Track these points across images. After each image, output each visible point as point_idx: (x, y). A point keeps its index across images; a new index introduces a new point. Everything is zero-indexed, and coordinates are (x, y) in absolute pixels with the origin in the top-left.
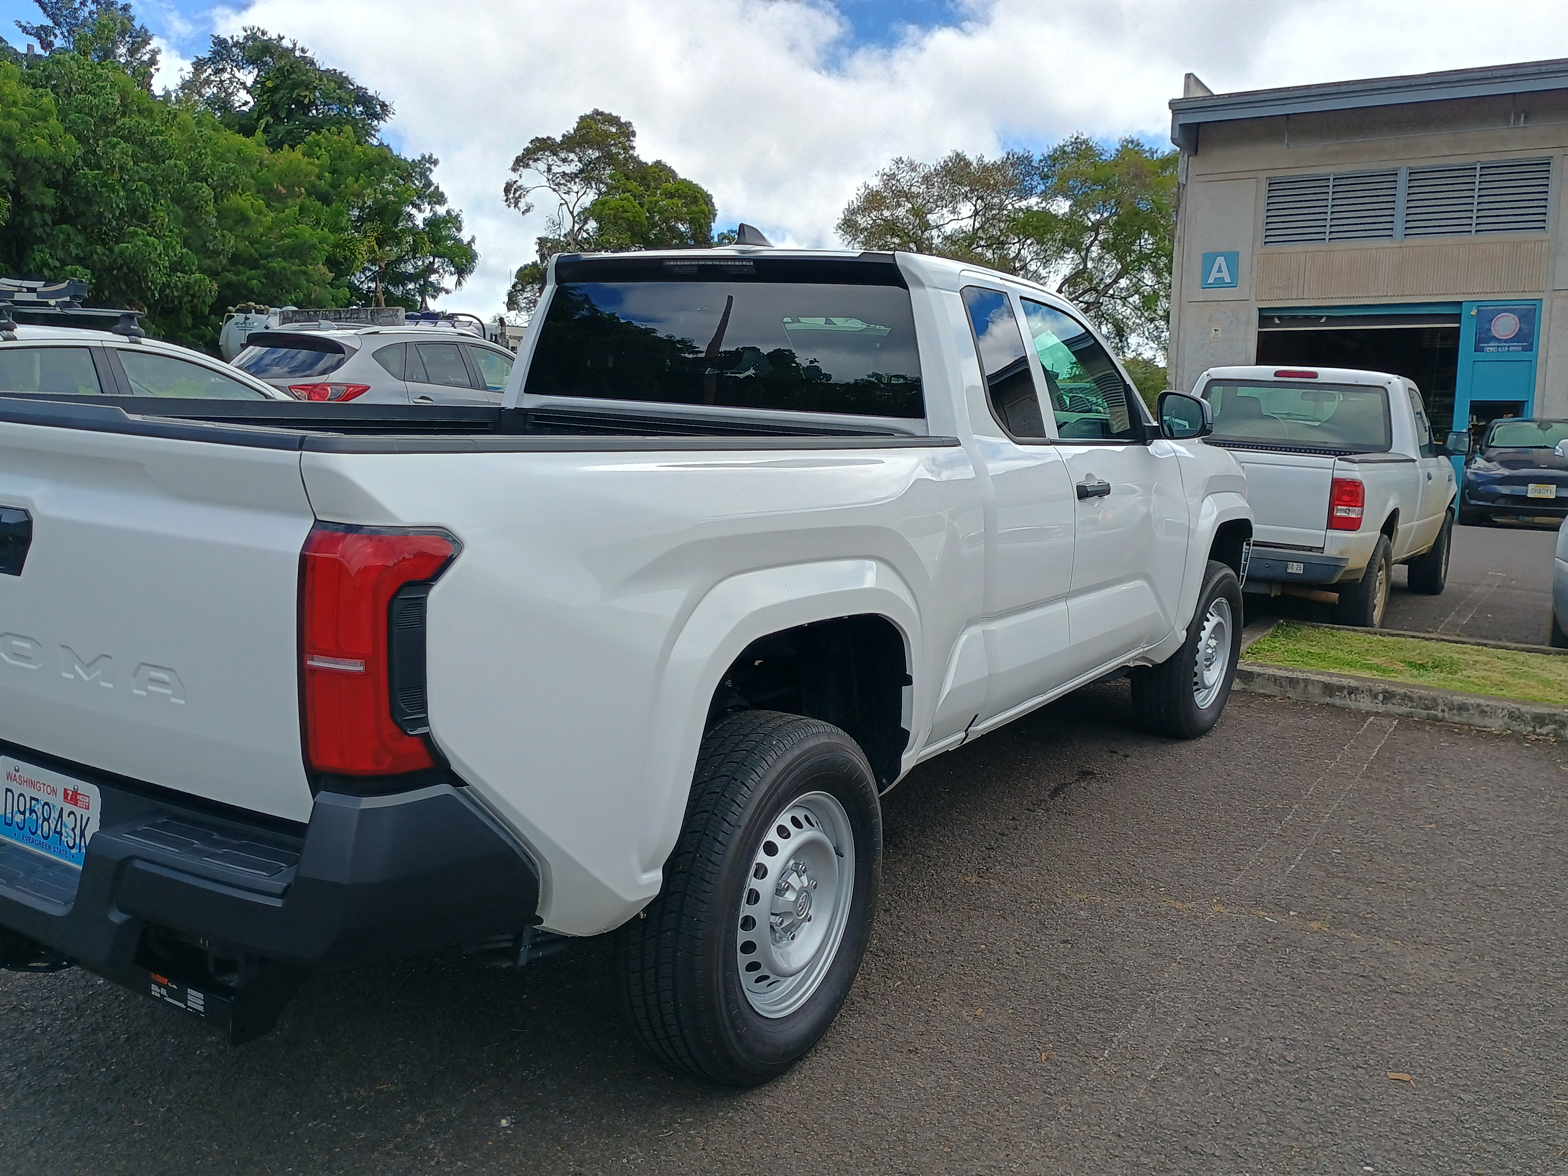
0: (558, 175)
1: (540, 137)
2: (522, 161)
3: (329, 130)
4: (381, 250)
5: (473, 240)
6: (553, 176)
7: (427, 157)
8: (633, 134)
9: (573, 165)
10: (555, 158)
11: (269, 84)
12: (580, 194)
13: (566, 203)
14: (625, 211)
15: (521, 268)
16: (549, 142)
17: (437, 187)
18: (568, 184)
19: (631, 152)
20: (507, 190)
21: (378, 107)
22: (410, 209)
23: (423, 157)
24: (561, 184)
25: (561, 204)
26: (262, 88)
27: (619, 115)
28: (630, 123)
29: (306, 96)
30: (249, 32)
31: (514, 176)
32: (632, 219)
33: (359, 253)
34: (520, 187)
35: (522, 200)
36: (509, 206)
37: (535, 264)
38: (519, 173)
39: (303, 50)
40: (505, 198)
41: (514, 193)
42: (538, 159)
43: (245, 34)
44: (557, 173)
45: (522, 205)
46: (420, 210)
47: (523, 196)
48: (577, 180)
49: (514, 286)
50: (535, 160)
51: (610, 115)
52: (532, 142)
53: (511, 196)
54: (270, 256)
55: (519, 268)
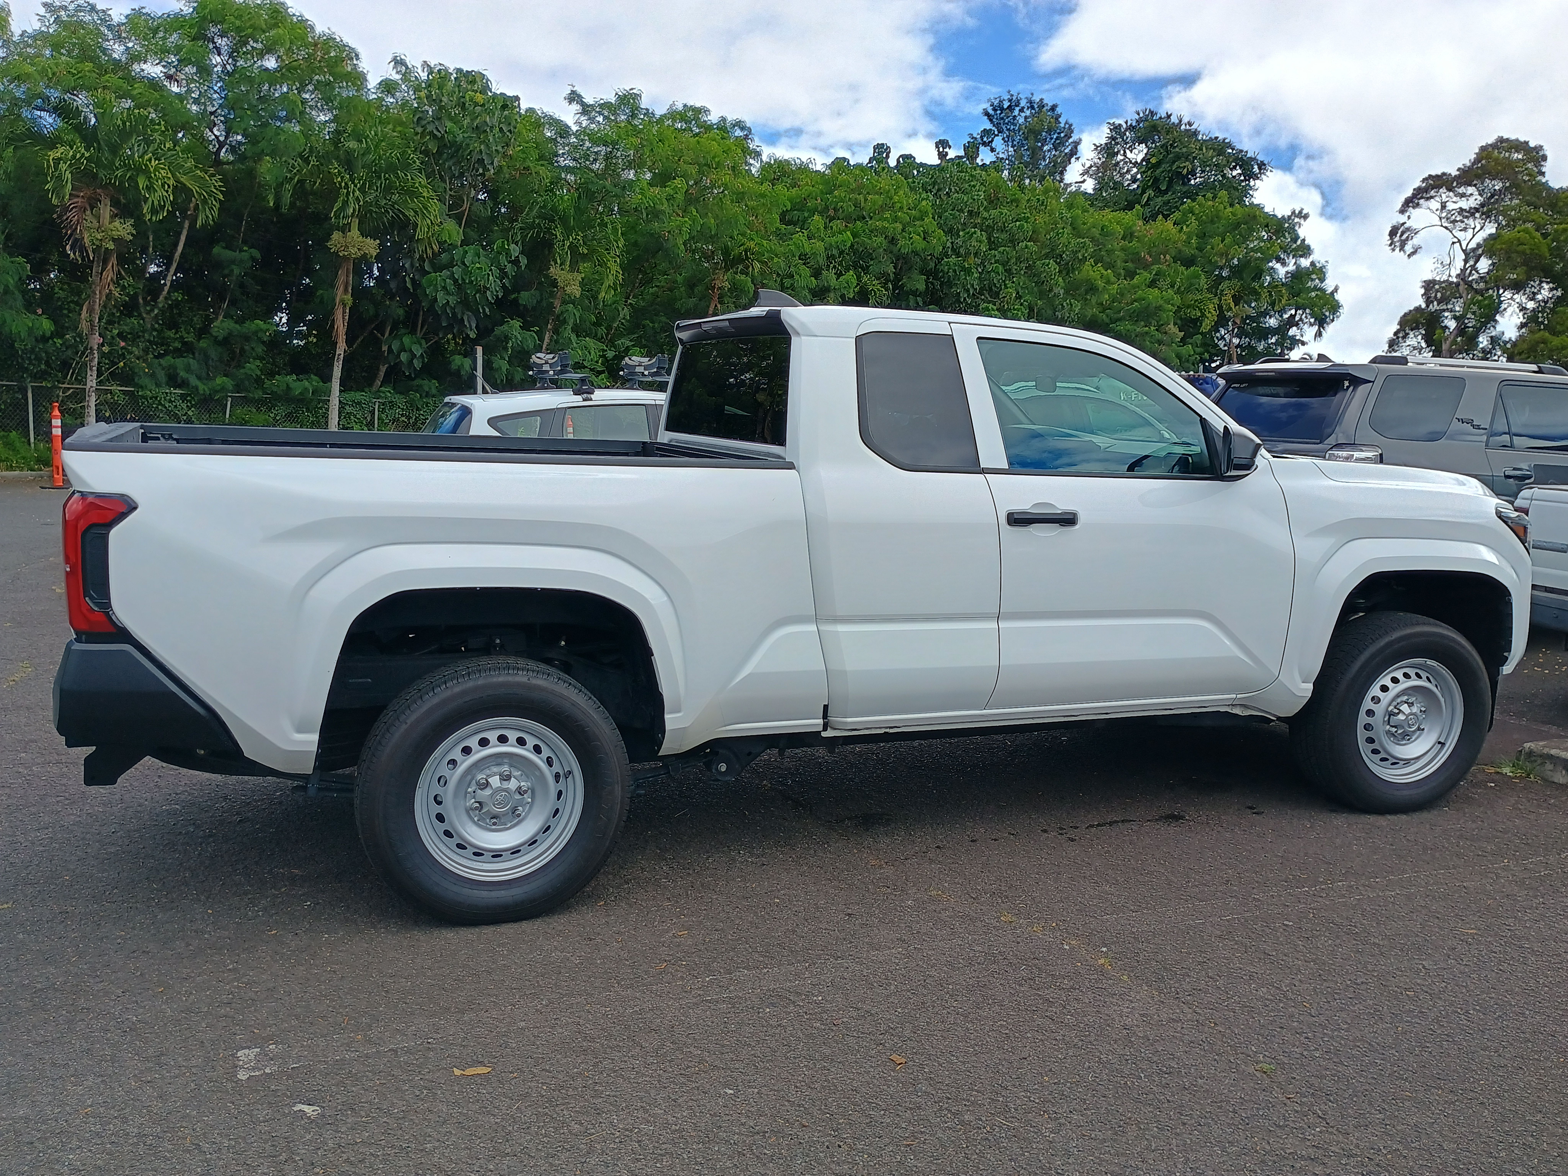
0: (1454, 212)
1: (1433, 174)
2: (1412, 202)
3: (1204, 196)
4: (1237, 307)
5: (1336, 289)
6: (1448, 214)
7: (1297, 212)
8: (1544, 158)
9: (1472, 199)
10: (1451, 194)
11: (1153, 160)
12: (1476, 230)
13: (1459, 241)
14: (1522, 244)
15: (1405, 313)
16: (1444, 177)
17: (1304, 240)
18: (1465, 220)
19: (1539, 178)
20: (1393, 233)
21: (1256, 167)
22: (1273, 264)
23: (1293, 212)
24: (1457, 221)
25: (1453, 243)
26: (1147, 165)
27: (1527, 140)
28: (1541, 147)
29: (1185, 167)
30: (1141, 115)
31: (1402, 218)
32: (1528, 252)
33: (1209, 312)
34: (1408, 229)
35: (1410, 242)
36: (1393, 250)
37: (1418, 309)
38: (1407, 214)
39: (1190, 124)
40: (1390, 242)
41: (1401, 236)
42: (1432, 197)
43: (1137, 117)
44: (1453, 210)
45: (1409, 248)
46: (1284, 264)
47: (1410, 238)
48: (1477, 215)
49: (1396, 334)
50: (1428, 199)
51: (1517, 140)
52: (1424, 180)
53: (1397, 239)
54: (1119, 320)
55: (1403, 314)
